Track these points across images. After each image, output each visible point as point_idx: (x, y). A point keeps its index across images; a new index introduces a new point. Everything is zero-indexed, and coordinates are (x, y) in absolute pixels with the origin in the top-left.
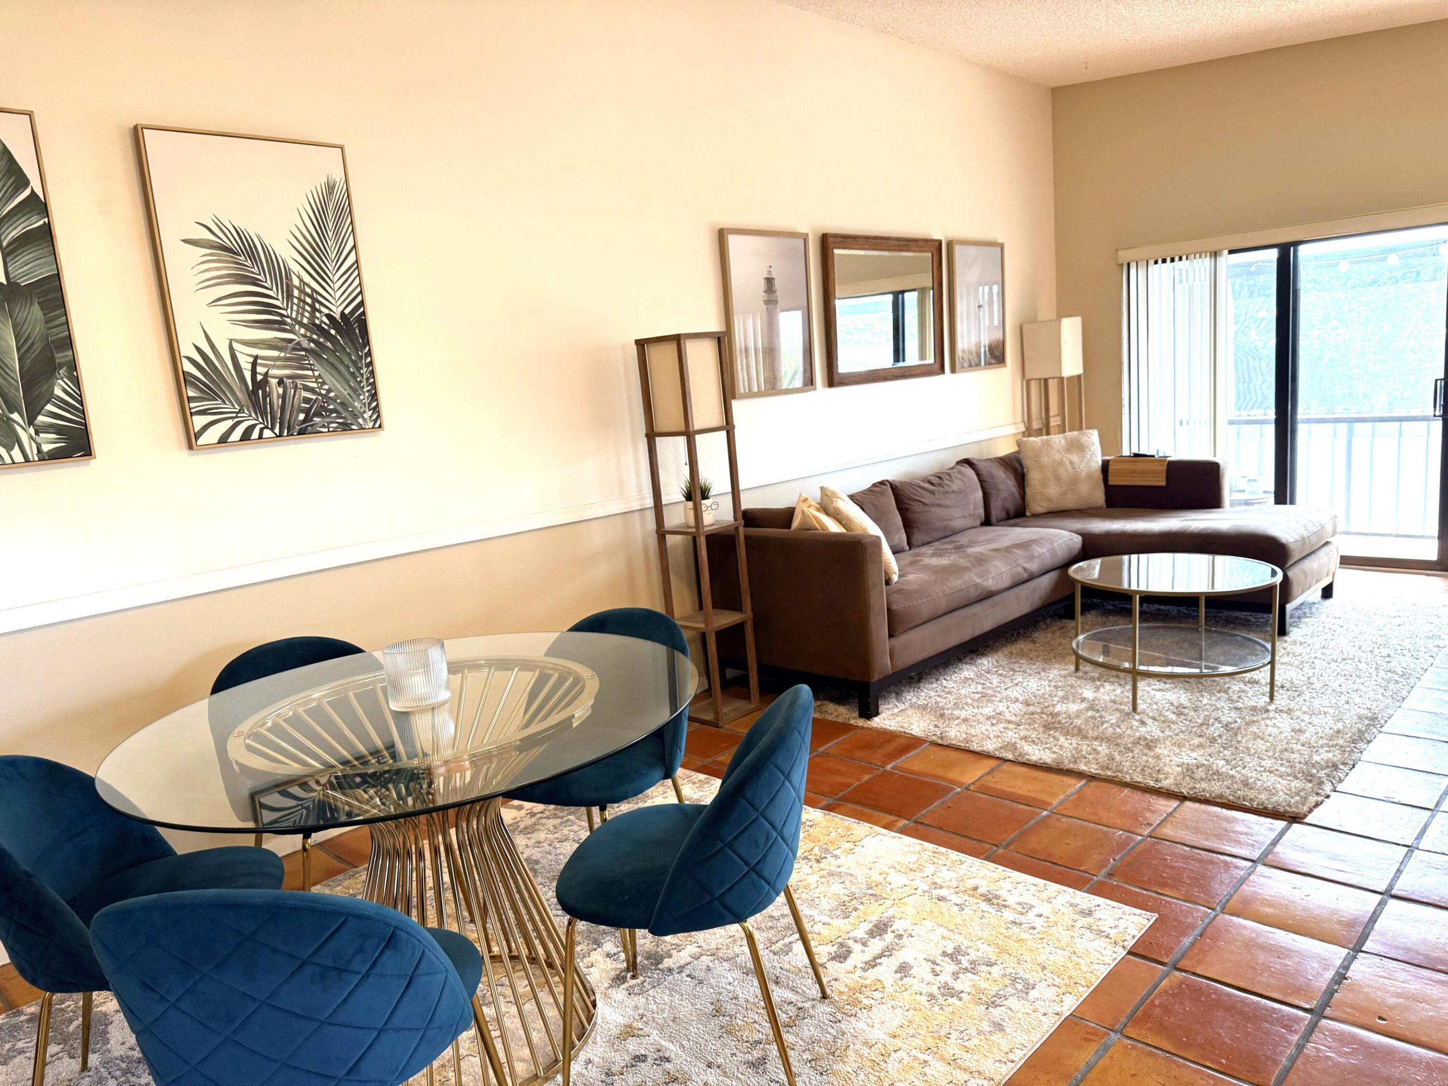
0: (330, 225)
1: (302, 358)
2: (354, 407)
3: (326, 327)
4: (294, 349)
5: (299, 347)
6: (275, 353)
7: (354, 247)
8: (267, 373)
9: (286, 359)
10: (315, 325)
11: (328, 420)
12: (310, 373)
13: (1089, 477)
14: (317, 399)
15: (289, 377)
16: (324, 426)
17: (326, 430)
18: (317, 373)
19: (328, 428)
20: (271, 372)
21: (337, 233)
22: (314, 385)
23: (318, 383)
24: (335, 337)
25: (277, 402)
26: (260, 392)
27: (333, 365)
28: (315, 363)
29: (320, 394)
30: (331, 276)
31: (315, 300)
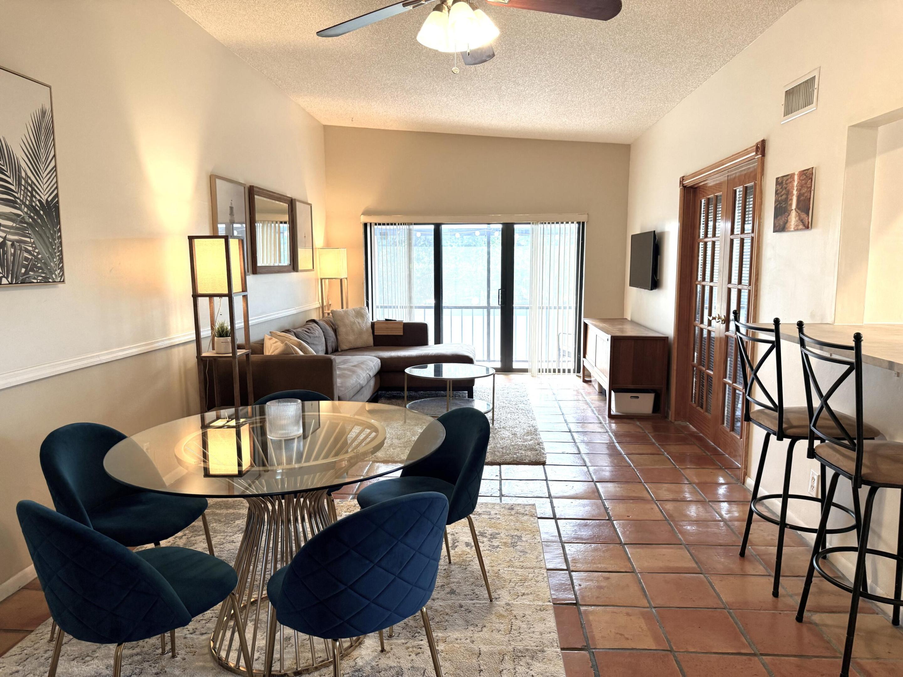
0: (43, 140)
1: (25, 229)
2: (51, 266)
3: (38, 209)
4: (21, 222)
5: (23, 221)
6: (10, 223)
7: (54, 156)
8: (6, 236)
9: (17, 228)
10: (32, 206)
11: (37, 274)
12: (28, 240)
13: (367, 330)
14: (32, 258)
15: (18, 241)
16: (35, 279)
17: (35, 281)
18: (32, 240)
19: (37, 279)
20: (9, 237)
21: (46, 145)
22: (30, 249)
23: (33, 247)
24: (42, 216)
25: (11, 258)
26: (1, 250)
27: (41, 236)
28: (32, 234)
29: (33, 255)
30: (42, 173)
31: (33, 189)
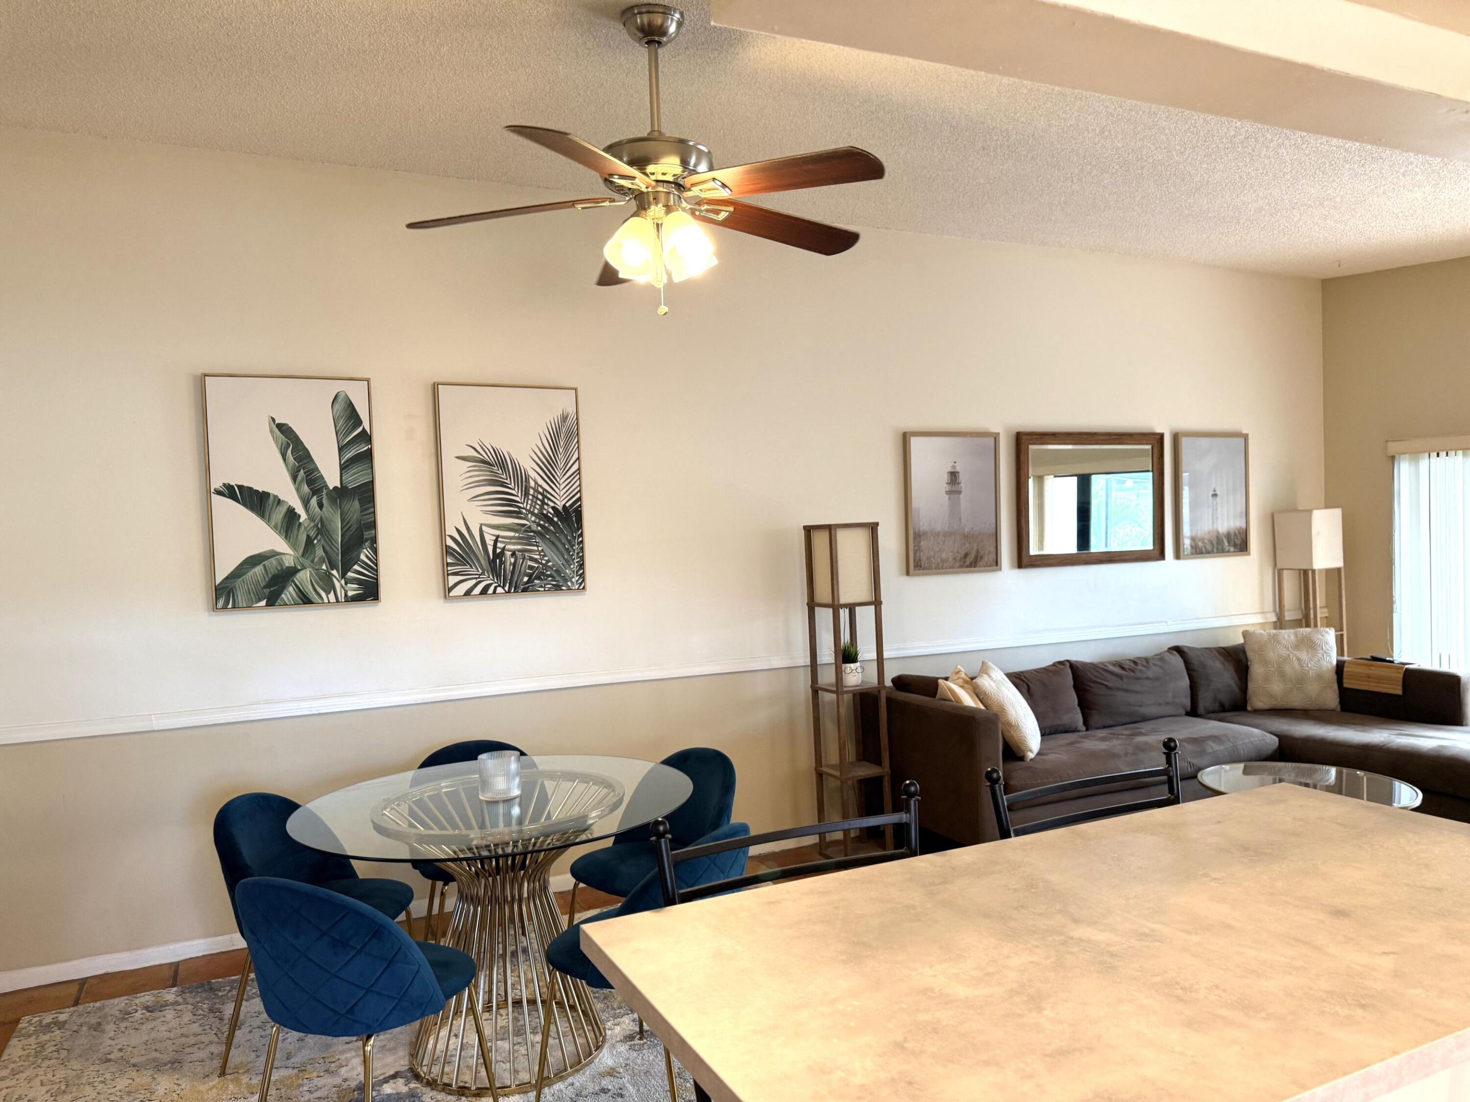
0: (562, 444)
1: (531, 537)
2: (565, 573)
3: (551, 516)
4: (526, 531)
5: (529, 529)
6: (512, 534)
7: (578, 458)
8: (505, 547)
9: (519, 538)
10: (543, 514)
11: (545, 582)
12: (536, 548)
13: (1320, 677)
14: (538, 567)
15: (519, 551)
16: (541, 587)
17: (543, 589)
18: (540, 549)
19: (545, 587)
20: (507, 547)
21: (566, 449)
22: (538, 557)
23: (540, 555)
24: (556, 523)
25: (509, 568)
26: (498, 561)
27: (553, 543)
28: (540, 541)
29: (541, 563)
30: (558, 480)
31: (544, 497)
